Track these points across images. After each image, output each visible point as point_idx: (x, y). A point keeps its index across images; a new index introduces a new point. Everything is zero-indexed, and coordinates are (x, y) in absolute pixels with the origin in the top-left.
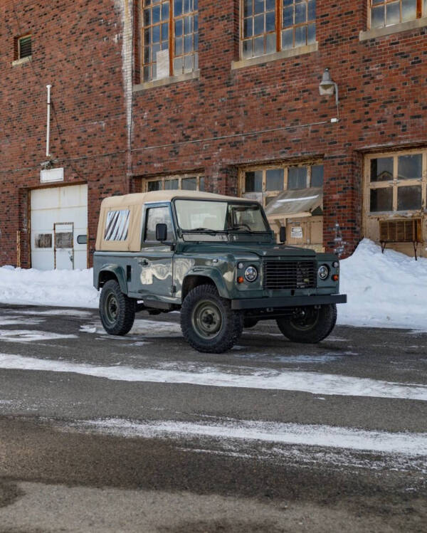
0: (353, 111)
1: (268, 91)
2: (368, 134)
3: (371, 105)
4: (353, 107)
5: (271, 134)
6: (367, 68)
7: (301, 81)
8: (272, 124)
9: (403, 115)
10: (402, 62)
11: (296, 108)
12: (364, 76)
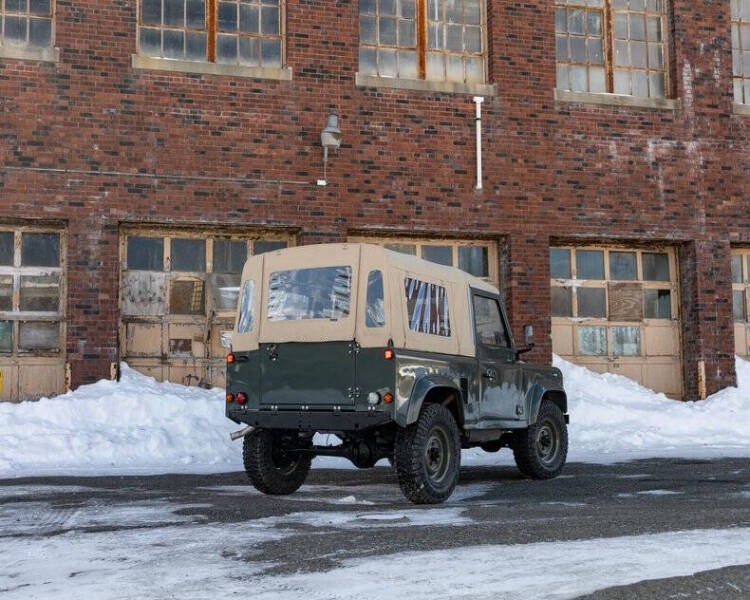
0: (348, 175)
1: (204, 115)
2: (368, 210)
3: (374, 173)
4: (348, 171)
5: (212, 184)
6: (368, 123)
7: (266, 117)
8: (211, 169)
9: (416, 194)
10: (413, 127)
11: (255, 152)
12: (363, 133)
